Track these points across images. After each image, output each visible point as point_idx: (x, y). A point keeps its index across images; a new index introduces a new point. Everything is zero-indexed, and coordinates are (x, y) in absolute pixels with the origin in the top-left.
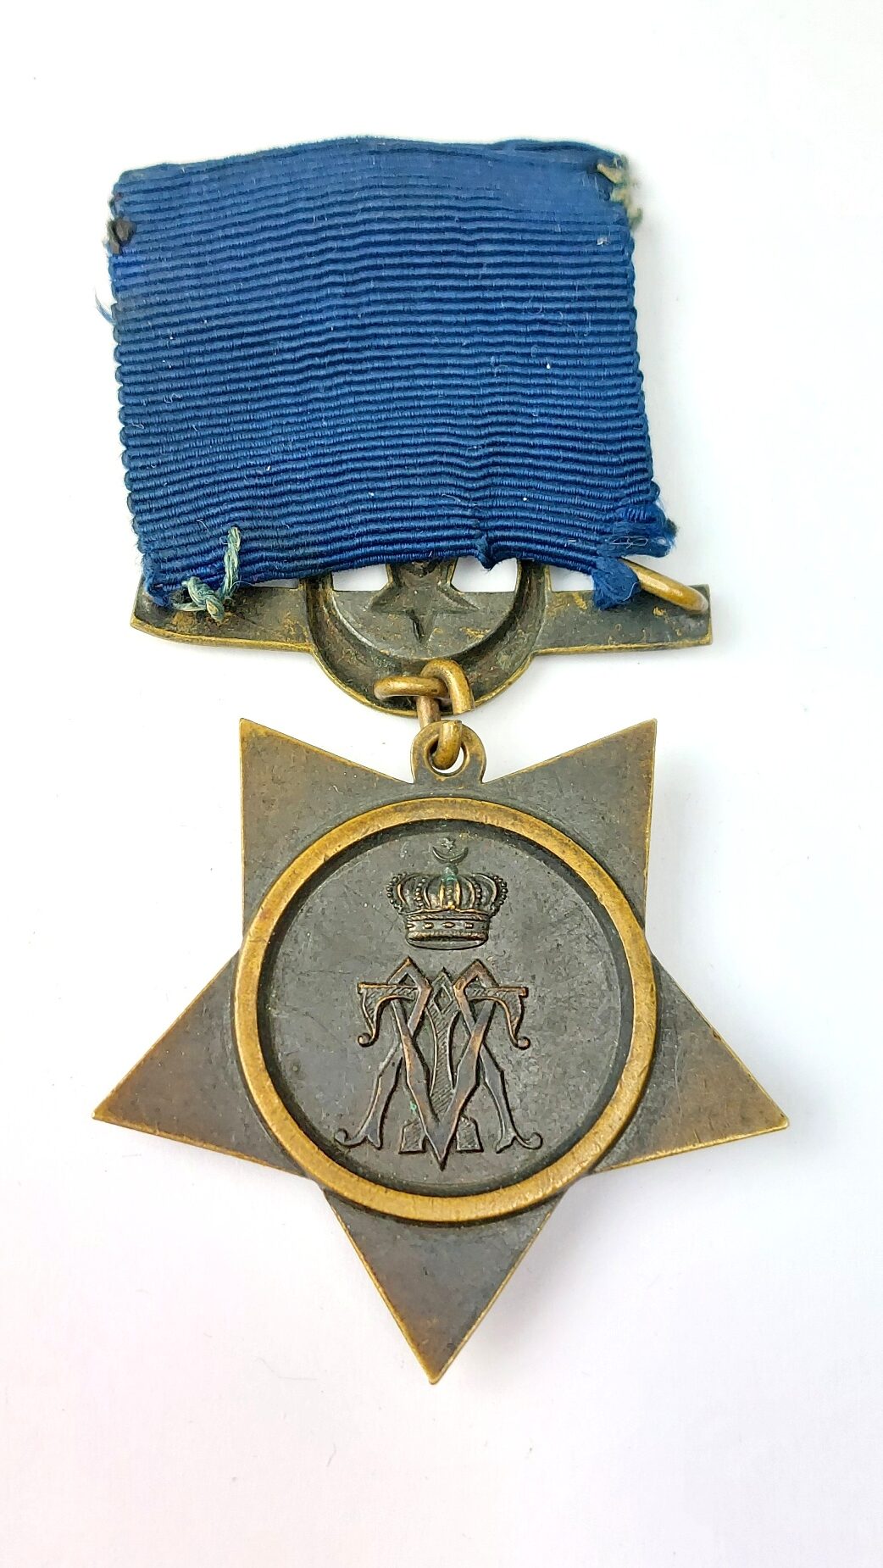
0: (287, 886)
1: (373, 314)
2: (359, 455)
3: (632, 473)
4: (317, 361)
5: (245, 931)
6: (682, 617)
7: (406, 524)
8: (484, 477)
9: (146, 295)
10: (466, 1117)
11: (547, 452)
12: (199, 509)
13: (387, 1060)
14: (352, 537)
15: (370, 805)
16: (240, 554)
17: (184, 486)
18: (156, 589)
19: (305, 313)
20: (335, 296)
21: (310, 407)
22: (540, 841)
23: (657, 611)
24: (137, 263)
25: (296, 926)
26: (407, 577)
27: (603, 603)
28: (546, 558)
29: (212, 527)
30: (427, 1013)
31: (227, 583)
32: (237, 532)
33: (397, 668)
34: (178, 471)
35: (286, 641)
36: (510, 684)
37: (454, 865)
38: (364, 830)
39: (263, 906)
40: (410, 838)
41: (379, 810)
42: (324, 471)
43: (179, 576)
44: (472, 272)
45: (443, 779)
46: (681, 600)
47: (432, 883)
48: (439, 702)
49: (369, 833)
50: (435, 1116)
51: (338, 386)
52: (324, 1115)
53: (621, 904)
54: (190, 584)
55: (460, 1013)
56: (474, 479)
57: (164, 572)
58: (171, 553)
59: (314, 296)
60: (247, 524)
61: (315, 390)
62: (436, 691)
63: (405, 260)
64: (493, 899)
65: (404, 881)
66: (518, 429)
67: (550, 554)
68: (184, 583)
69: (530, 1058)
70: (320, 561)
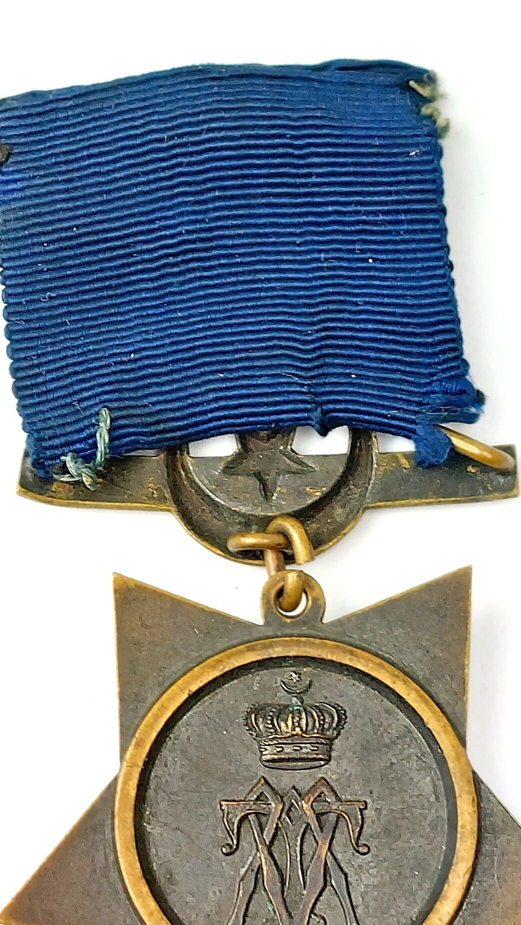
0: (157, 718)
1: (218, 219)
2: (209, 341)
3: (443, 352)
4: (171, 260)
5: (122, 758)
6: (492, 474)
7: (251, 400)
8: (318, 358)
9: (23, 208)
10: (316, 915)
11: (371, 335)
12: (75, 393)
13: (246, 867)
14: (205, 413)
15: (226, 645)
16: (109, 431)
17: (60, 374)
18: (39, 463)
19: (160, 219)
20: (186, 203)
21: (167, 299)
22: (374, 674)
23: (471, 469)
24: (15, 181)
25: (166, 752)
26: (252, 443)
27: (420, 462)
28: (372, 426)
29: (85, 409)
30: (280, 825)
31: (99, 457)
32: (107, 412)
33: (248, 523)
34: (55, 361)
35: (152, 502)
36: (345, 534)
37: (300, 696)
38: (221, 667)
39: (137, 735)
40: (261, 673)
41: (234, 649)
42: (179, 356)
43: (58, 452)
44: (303, 180)
45: (289, 621)
46: (489, 460)
47: (282, 712)
48: (284, 553)
49: (227, 669)
50: (290, 914)
51: (190, 281)
52: (194, 916)
53: (444, 727)
54: (68, 459)
55: (308, 824)
56: (309, 360)
57: (46, 449)
58: (50, 432)
59: (168, 203)
60: (116, 405)
61: (170, 285)
62: (280, 544)
63: (246, 172)
64: (334, 725)
65: (258, 710)
66: (346, 316)
67: (376, 423)
68: (63, 458)
69: (370, 862)
70: (178, 433)
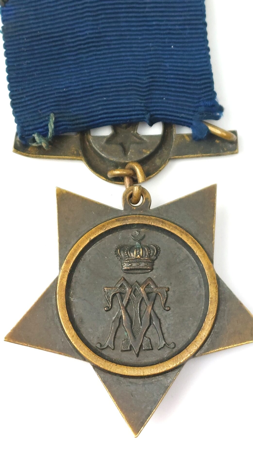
0: (76, 251)
1: (104, 28)
2: (100, 83)
3: (205, 88)
4: (82, 46)
5: (60, 268)
6: (226, 143)
7: (118, 110)
8: (148, 91)
9: (15, 23)
10: (146, 337)
11: (173, 80)
12: (38, 106)
13: (115, 316)
14: (98, 115)
15: (107, 219)
16: (55, 123)
17: (32, 97)
18: (23, 138)
19: (77, 28)
20: (89, 21)
21: (80, 64)
22: (173, 231)
23: (217, 141)
24: (12, 10)
25: (80, 266)
26: (119, 130)
27: (195, 138)
28: (173, 121)
29: (44, 113)
30: (130, 298)
31: (50, 135)
32: (53, 115)
33: (117, 166)
34: (30, 92)
35: (74, 156)
36: (160, 170)
37: (140, 241)
38: (104, 229)
39: (67, 258)
40: (123, 231)
41: (110, 221)
42: (86, 90)
43: (31, 132)
44: (142, 10)
45: (135, 208)
46: (225, 136)
47: (131, 249)
48: (133, 178)
49: (106, 230)
50: (134, 336)
51: (91, 56)
52: (92, 338)
53: (204, 254)
54: (36, 136)
55: (143, 298)
56: (144, 92)
57: (25, 131)
58: (27, 124)
59: (81, 21)
60: (57, 111)
61: (82, 58)
62: (131, 174)
63: (116, 6)
64: (155, 254)
65: (121, 248)
66: (161, 72)
67: (175, 120)
68: (33, 135)
69: (170, 314)
70: (85, 125)
